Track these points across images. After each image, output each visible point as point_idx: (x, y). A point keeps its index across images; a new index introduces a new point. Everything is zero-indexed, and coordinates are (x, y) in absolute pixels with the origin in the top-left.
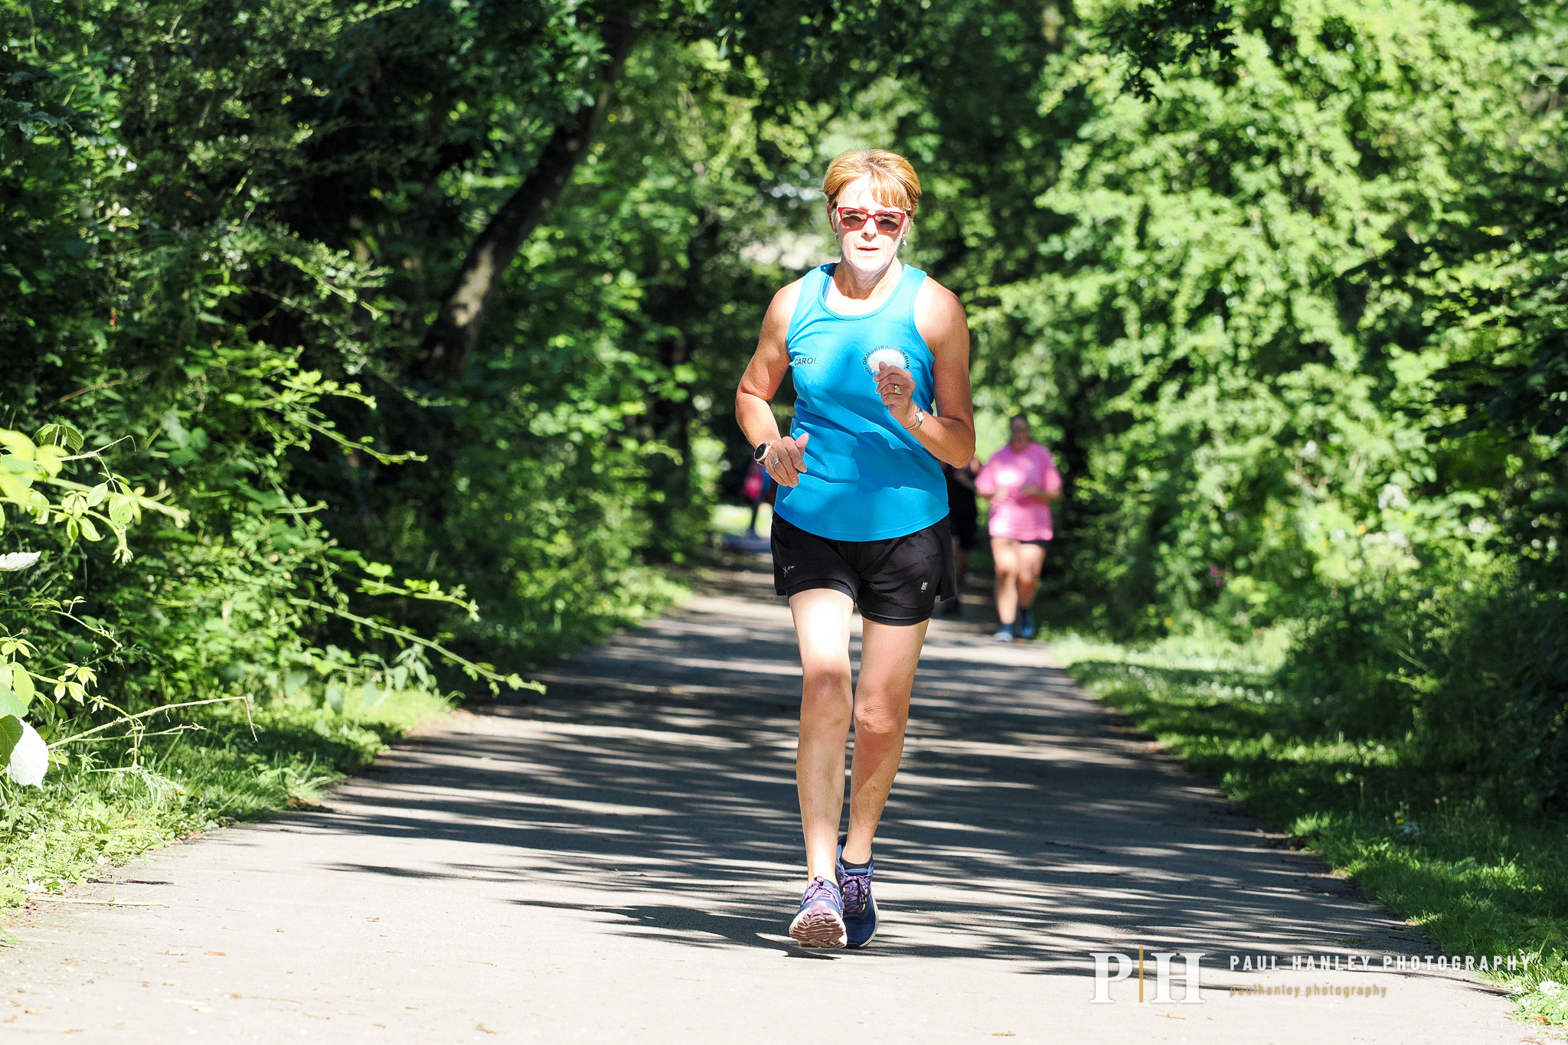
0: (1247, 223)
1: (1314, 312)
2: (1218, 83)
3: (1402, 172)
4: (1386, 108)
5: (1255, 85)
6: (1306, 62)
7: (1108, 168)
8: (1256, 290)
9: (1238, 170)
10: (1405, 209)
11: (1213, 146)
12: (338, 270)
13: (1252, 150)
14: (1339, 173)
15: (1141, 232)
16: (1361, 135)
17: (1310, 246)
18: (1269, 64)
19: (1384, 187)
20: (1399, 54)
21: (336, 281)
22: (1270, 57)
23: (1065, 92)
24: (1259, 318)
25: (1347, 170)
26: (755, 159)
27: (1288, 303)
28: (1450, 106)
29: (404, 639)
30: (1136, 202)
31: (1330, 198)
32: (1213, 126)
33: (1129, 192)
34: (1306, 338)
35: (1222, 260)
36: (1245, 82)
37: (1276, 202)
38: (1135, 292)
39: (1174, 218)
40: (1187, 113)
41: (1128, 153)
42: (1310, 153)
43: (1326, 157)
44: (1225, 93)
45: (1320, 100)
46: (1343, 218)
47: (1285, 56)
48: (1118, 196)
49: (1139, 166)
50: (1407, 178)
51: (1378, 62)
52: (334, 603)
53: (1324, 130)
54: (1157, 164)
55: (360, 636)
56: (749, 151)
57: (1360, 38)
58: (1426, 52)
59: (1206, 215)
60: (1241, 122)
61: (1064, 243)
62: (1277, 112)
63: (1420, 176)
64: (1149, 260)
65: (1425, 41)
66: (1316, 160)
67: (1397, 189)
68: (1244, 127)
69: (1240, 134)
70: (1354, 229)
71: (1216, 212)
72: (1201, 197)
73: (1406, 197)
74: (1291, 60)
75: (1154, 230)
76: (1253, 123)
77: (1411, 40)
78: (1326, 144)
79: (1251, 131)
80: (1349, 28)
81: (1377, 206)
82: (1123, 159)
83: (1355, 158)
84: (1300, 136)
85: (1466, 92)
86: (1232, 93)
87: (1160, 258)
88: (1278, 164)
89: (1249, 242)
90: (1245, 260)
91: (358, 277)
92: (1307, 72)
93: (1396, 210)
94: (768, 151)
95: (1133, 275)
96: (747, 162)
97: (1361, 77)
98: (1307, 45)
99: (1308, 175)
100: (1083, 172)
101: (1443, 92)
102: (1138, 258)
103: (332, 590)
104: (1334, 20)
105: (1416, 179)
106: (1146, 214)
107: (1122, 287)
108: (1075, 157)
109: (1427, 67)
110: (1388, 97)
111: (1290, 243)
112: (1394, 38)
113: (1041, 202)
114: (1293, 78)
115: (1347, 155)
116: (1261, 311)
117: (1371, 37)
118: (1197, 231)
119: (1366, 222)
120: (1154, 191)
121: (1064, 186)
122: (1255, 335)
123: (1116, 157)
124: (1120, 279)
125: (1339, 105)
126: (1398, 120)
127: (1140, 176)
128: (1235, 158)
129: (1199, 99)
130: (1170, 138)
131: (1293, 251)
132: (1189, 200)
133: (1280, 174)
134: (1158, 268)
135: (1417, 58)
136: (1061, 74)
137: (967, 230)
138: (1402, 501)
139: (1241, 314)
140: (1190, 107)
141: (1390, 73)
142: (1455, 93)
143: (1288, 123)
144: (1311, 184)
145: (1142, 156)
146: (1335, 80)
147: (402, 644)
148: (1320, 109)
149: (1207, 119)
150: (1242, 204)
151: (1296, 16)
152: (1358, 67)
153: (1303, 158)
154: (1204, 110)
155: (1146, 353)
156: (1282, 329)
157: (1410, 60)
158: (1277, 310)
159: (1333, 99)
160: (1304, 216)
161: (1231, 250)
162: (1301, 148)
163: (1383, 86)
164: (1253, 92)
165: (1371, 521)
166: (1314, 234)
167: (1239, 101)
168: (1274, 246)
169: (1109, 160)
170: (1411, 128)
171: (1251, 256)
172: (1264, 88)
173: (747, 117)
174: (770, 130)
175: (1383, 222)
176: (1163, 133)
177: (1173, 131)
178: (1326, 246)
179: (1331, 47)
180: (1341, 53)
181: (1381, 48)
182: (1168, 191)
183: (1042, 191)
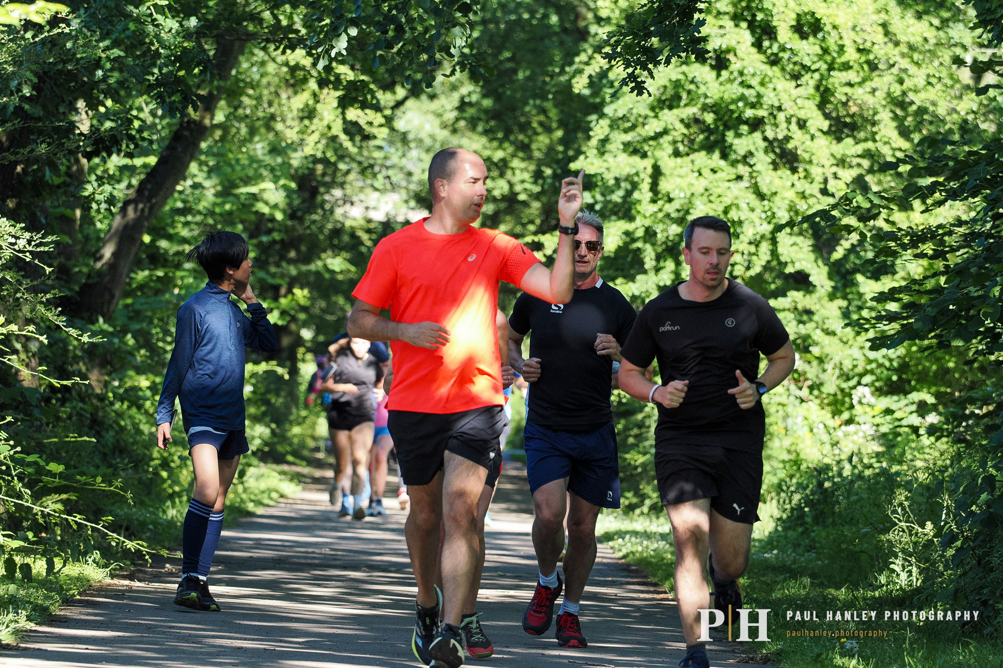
0: (739, 178)
1: (795, 247)
2: (712, 67)
3: (862, 135)
4: (850, 84)
5: (744, 68)
6: (783, 49)
7: (628, 137)
8: (748, 232)
9: (730, 136)
10: (866, 163)
11: (709, 118)
12: (17, 238)
13: (740, 121)
14: (813, 137)
15: (654, 187)
16: (828, 106)
17: (791, 195)
18: (754, 50)
19: (849, 147)
20: (860, 41)
21: (16, 247)
22: (753, 45)
23: (590, 77)
24: (750, 254)
25: (818, 134)
26: (343, 137)
27: (774, 241)
28: (901, 82)
29: (76, 522)
30: (648, 163)
31: (806, 156)
32: (708, 101)
33: (644, 155)
34: (789, 270)
35: (721, 208)
36: (735, 66)
37: (762, 161)
38: (650, 235)
39: (679, 176)
40: (689, 92)
41: (644, 124)
42: (788, 121)
43: (802, 124)
44: (719, 75)
45: (796, 77)
46: (816, 172)
47: (766, 44)
48: (636, 159)
49: (652, 134)
50: (866, 140)
51: (842, 48)
52: (20, 496)
53: (799, 101)
54: (665, 132)
55: (41, 521)
56: (337, 129)
57: (828, 28)
58: (880, 37)
59: (706, 172)
60: (734, 96)
61: (593, 197)
62: (762, 90)
63: (877, 137)
64: (660, 210)
65: (880, 29)
66: (794, 127)
67: (860, 149)
68: (734, 102)
69: (733, 107)
70: (826, 181)
71: (714, 171)
72: (701, 158)
73: (867, 154)
74: (770, 47)
75: (664, 186)
76: (742, 98)
77: (869, 29)
78: (802, 114)
79: (741, 104)
80: (818, 21)
81: (842, 162)
82: (639, 129)
83: (825, 125)
84: (780, 109)
85: (913, 70)
86: (724, 73)
87: (670, 208)
88: (763, 132)
89: (740, 193)
90: (738, 207)
91: (33, 243)
92: (785, 55)
93: (859, 165)
94: (353, 129)
95: (648, 223)
96: (334, 138)
97: (828, 58)
98: (785, 35)
99: (787, 139)
100: (605, 141)
101: (895, 70)
102: (654, 208)
103: (19, 486)
104: (806, 14)
105: (875, 141)
106: (657, 173)
107: (640, 233)
108: (600, 129)
109: (882, 50)
110: (852, 76)
111: (776, 193)
112: (854, 28)
113: (573, 166)
114: (774, 61)
115: (818, 122)
116: (752, 249)
117: (835, 27)
118: (700, 185)
119: (836, 176)
120: (663, 154)
121: (592, 152)
122: (748, 268)
123: (633, 127)
124: (638, 226)
125: (810, 81)
126: (860, 94)
127: (651, 143)
128: (727, 127)
129: (698, 79)
130: (675, 111)
131: (776, 199)
132: (692, 162)
133: (765, 139)
134: (668, 215)
135: (874, 44)
136: (587, 64)
137: (518, 188)
138: (870, 399)
139: (737, 251)
140: (692, 87)
141: (851, 55)
142: (905, 71)
143: (770, 98)
144: (790, 146)
145: (653, 126)
146: (807, 62)
147: (75, 527)
148: (798, 86)
149: (706, 97)
150: (734, 163)
151: (774, 12)
152: (826, 51)
153: (784, 125)
154: (702, 89)
155: (662, 284)
156: (768, 262)
157: (868, 45)
158: (765, 247)
159: (806, 78)
160: (785, 172)
161: (727, 201)
162: (781, 117)
163: (846, 67)
164: (741, 74)
165: (846, 416)
166: (793, 185)
167: (731, 81)
168: (761, 196)
169: (626, 131)
170: (870, 101)
171: (743, 206)
172: (749, 70)
173: (335, 104)
174: (353, 114)
175: (848, 175)
176: (671, 108)
177: (678, 106)
178: (803, 196)
179: (804, 36)
180: (811, 39)
181: (844, 35)
182: (677, 154)
183: (574, 158)
